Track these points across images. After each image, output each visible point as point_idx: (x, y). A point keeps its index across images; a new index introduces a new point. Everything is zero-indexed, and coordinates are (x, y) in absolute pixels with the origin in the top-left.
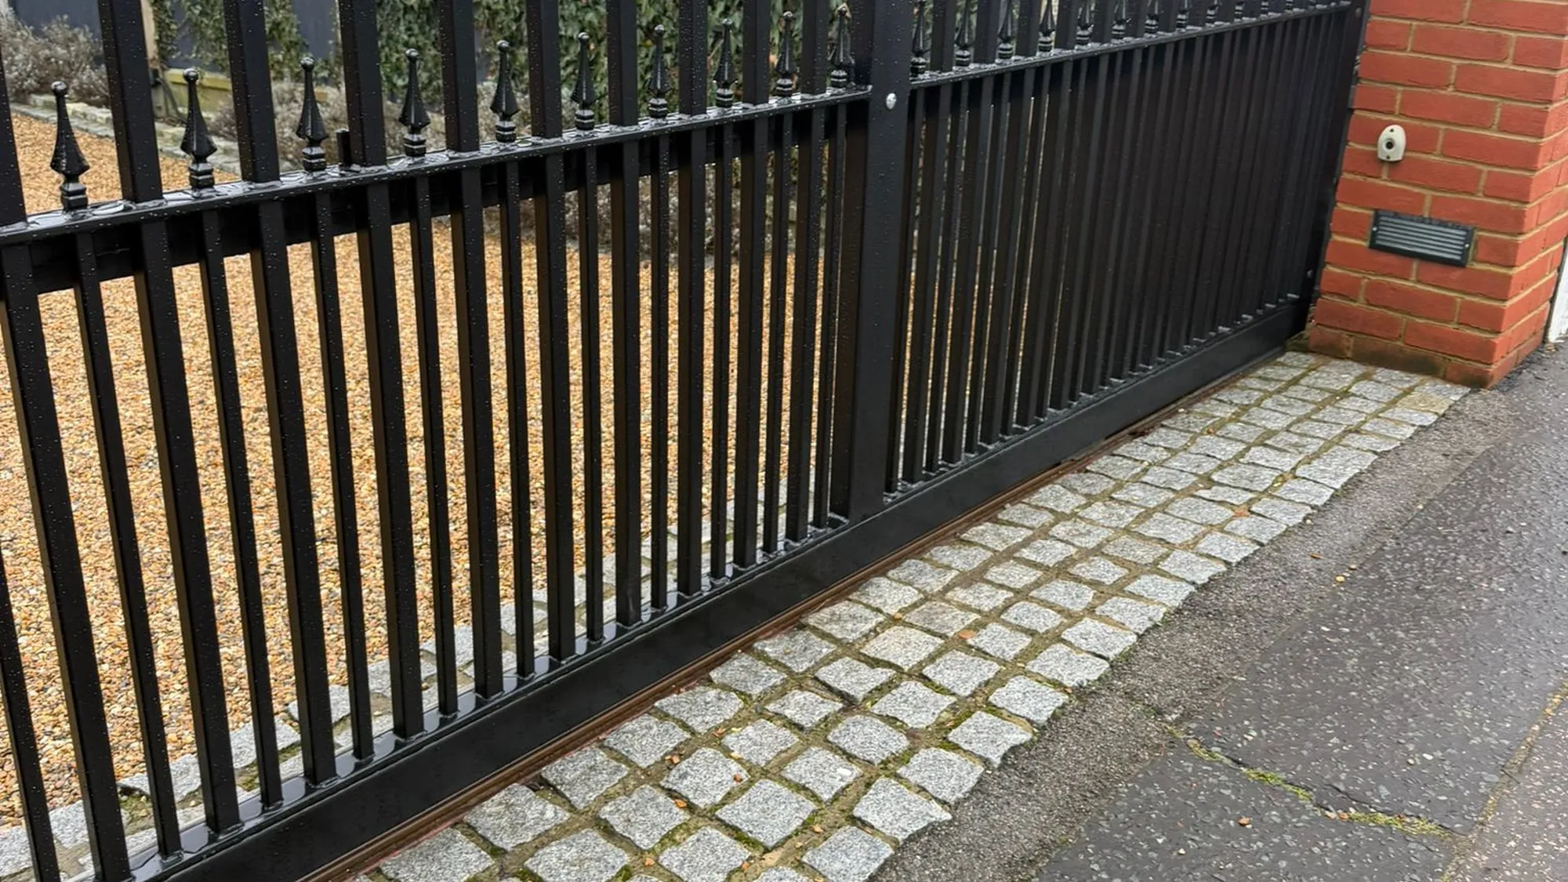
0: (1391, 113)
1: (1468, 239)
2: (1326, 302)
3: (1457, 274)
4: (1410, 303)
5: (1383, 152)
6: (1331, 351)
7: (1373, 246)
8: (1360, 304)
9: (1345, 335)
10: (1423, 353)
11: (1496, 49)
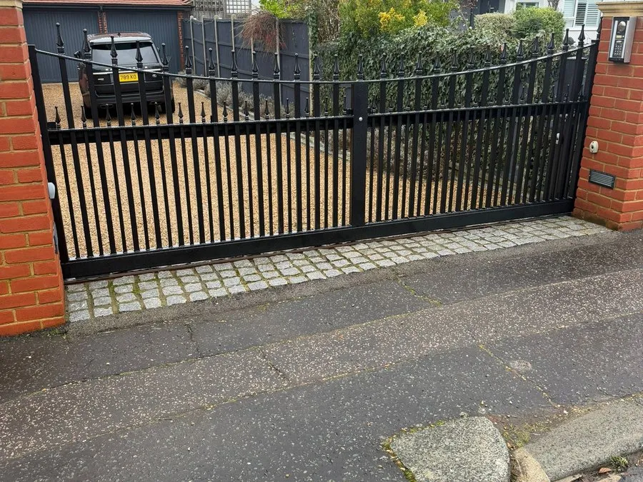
0: (595, 137)
1: (614, 180)
2: (578, 200)
3: (611, 191)
4: (599, 201)
5: (591, 150)
6: (578, 217)
7: (590, 181)
8: (586, 201)
9: (582, 211)
10: (601, 218)
11: (621, 117)
